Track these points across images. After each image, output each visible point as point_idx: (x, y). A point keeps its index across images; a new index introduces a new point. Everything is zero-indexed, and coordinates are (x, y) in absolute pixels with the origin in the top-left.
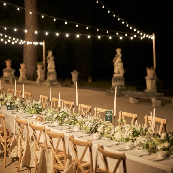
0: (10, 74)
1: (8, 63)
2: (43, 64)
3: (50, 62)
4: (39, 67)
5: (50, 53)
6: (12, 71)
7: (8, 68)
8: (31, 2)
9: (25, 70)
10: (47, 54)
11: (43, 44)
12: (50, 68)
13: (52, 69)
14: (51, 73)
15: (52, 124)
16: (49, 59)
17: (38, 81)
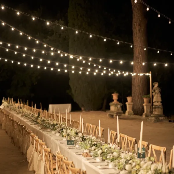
0: (116, 108)
1: (115, 97)
2: (150, 97)
3: (156, 95)
4: (145, 100)
5: (156, 85)
6: (119, 105)
7: (115, 101)
8: (139, 30)
9: (132, 103)
10: (153, 86)
11: (149, 74)
12: (155, 102)
13: (158, 102)
14: (157, 107)
15: (93, 160)
16: (154, 91)
17: (144, 116)
